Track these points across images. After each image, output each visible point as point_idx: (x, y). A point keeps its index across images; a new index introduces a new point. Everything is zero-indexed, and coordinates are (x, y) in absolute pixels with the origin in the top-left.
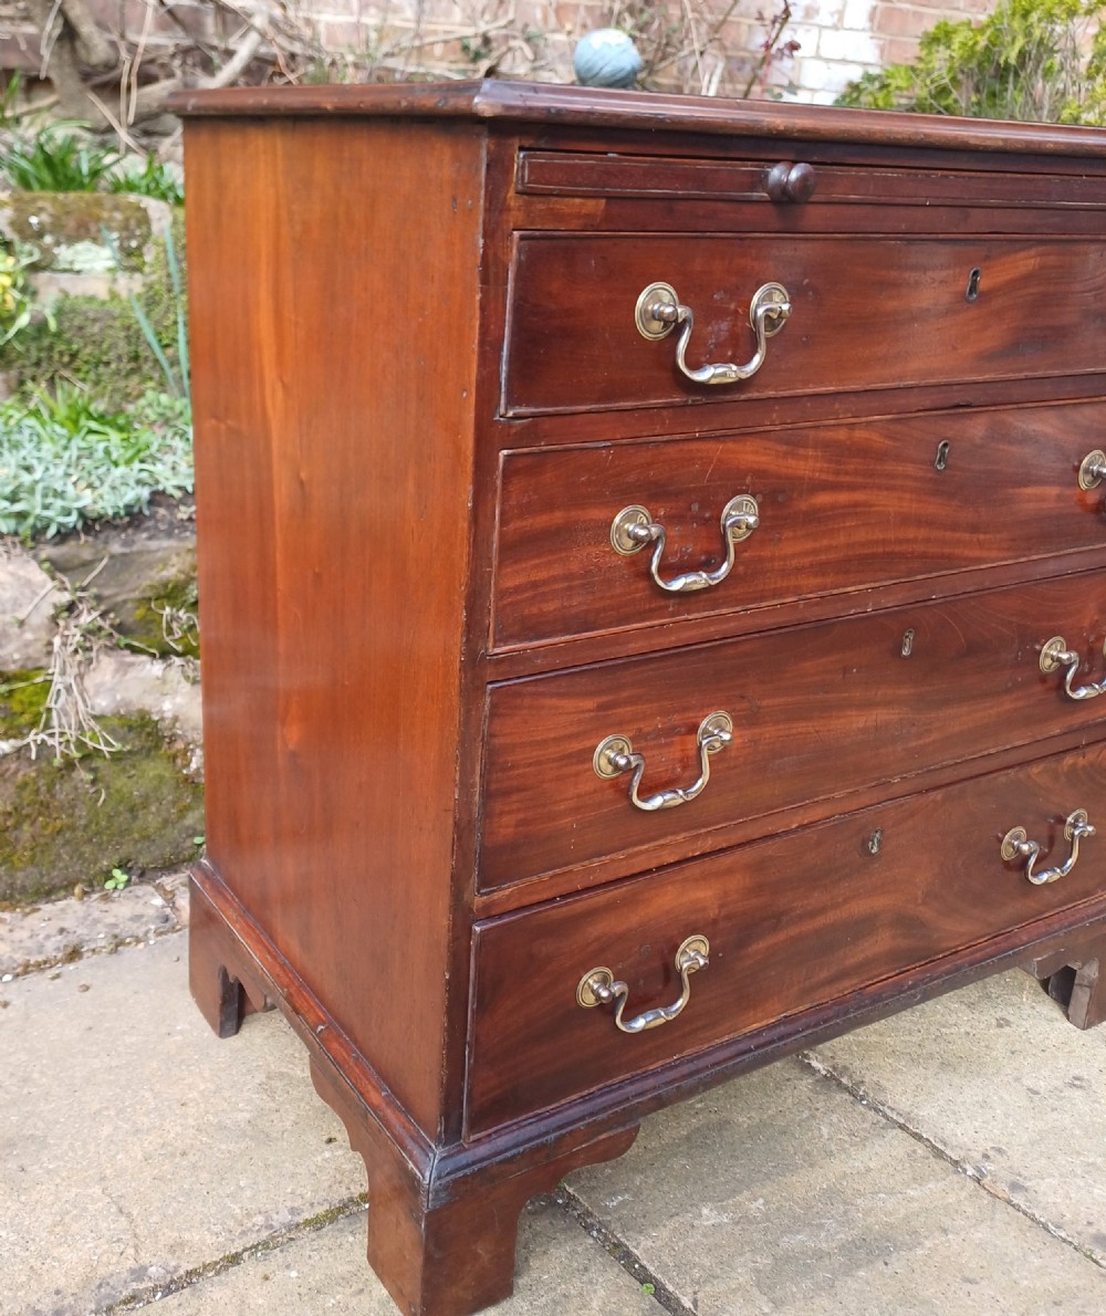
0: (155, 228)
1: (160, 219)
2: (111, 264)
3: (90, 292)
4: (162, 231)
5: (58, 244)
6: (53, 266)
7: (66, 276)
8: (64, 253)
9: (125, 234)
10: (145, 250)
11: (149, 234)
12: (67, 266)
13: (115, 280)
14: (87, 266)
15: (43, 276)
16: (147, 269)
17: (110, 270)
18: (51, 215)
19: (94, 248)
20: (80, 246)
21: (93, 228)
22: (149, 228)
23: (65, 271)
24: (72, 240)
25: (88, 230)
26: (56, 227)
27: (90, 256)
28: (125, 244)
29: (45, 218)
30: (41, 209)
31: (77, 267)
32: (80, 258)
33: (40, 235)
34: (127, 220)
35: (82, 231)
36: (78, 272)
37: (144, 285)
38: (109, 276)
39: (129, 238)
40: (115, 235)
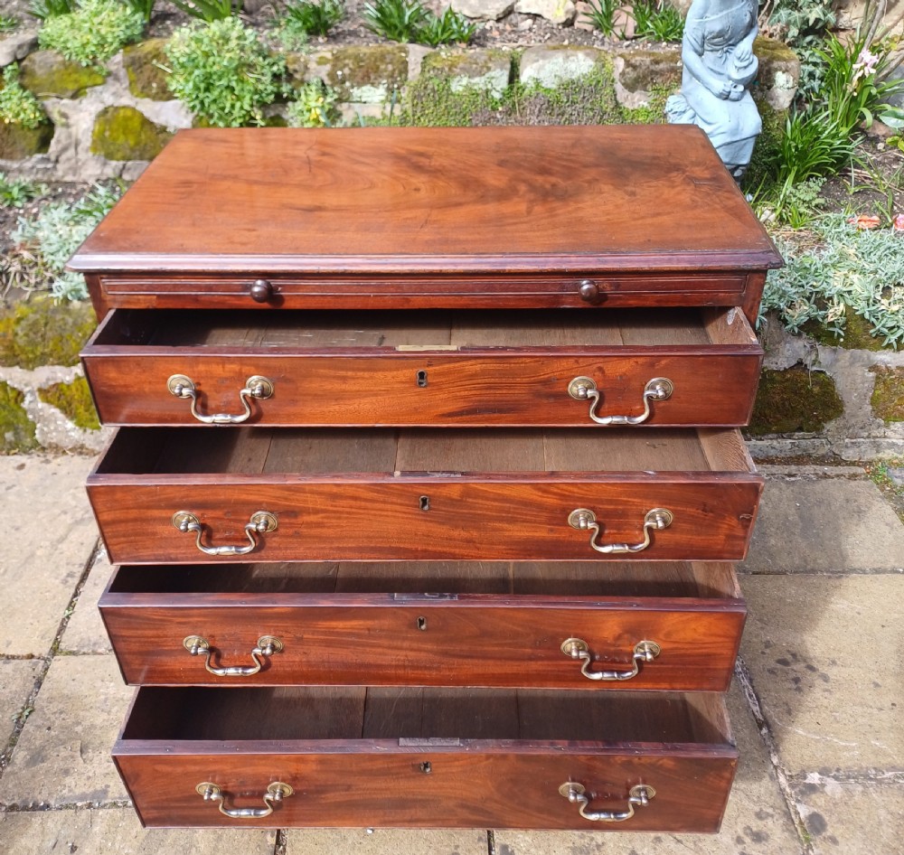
0: (410, 75)
1: (413, 70)
2: (383, 98)
3: (371, 115)
4: (414, 77)
5: (353, 87)
6: (351, 99)
7: (358, 104)
8: (356, 92)
9: (390, 80)
10: (401, 90)
11: (406, 79)
12: (359, 99)
13: (384, 108)
14: (369, 99)
15: (345, 105)
16: (402, 101)
17: (382, 101)
18: (350, 69)
19: (372, 88)
20: (364, 88)
21: (372, 77)
22: (407, 75)
23: (358, 102)
24: (360, 85)
25: (369, 78)
26: (352, 76)
27: (369, 94)
28: (391, 86)
29: (347, 71)
30: (345, 65)
31: (363, 100)
32: (365, 94)
33: (343, 82)
34: (394, 70)
35: (366, 78)
36: (365, 103)
37: (402, 110)
38: (381, 105)
39: (393, 83)
40: (385, 81)
